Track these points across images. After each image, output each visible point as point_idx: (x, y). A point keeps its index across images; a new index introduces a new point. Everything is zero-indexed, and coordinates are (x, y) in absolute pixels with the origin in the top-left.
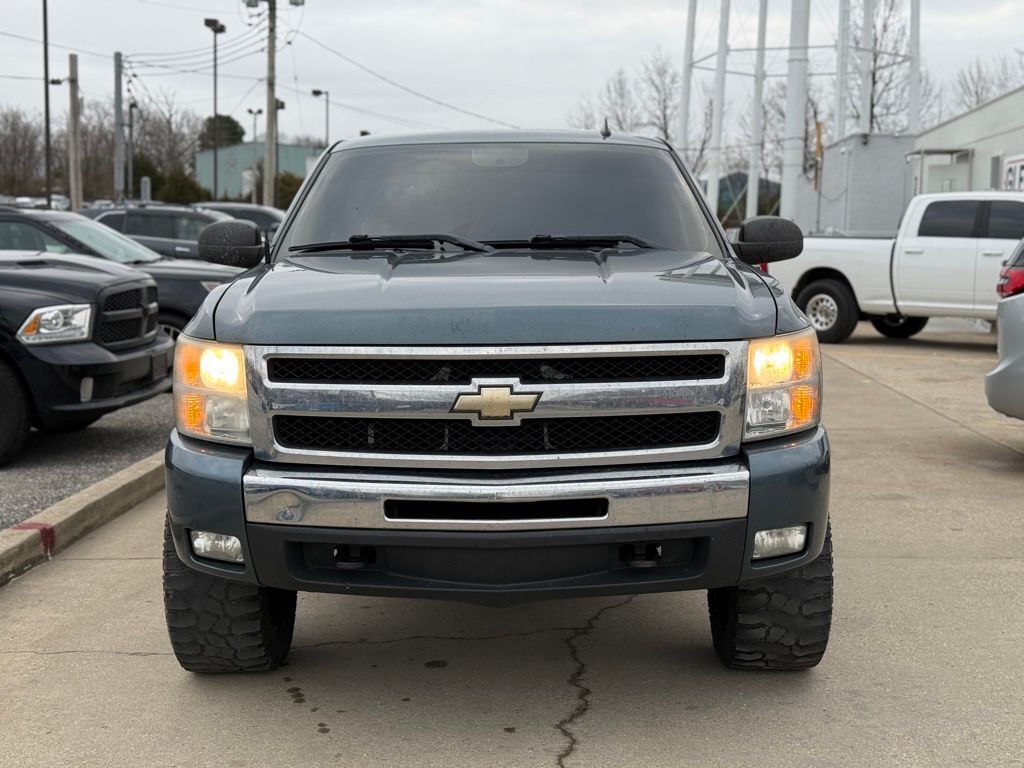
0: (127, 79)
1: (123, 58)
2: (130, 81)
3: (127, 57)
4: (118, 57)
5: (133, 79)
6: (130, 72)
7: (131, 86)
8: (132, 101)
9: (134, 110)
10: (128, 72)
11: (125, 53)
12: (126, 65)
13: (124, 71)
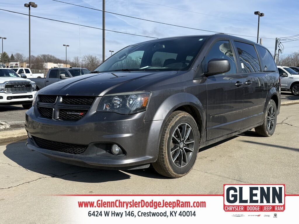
12: (278, 40)
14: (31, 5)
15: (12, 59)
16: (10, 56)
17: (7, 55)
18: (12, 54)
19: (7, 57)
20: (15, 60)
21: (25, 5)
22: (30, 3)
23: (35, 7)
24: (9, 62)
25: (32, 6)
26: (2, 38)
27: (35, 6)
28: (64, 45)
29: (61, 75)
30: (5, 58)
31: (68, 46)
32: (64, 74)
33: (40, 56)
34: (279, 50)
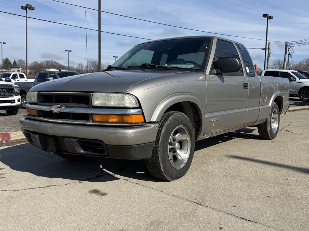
2: (289, 48)
4: (286, 42)
6: (289, 46)
11: (289, 42)
13: (287, 46)
14: (28, 7)
15: (15, 65)
16: (12, 62)
17: (10, 61)
18: (15, 61)
19: (10, 63)
20: (18, 66)
21: (22, 8)
22: (27, 5)
23: (33, 10)
24: (11, 68)
25: (29, 9)
26: (2, 43)
27: (32, 8)
28: (66, 50)
29: (49, 78)
30: (7, 64)
31: (70, 51)
32: (52, 78)
33: (43, 62)
34: (289, 54)
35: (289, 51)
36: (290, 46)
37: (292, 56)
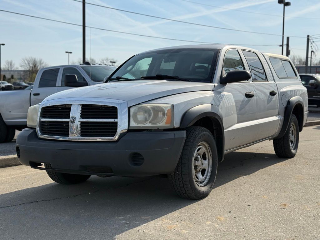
0: (311, 43)
1: (310, 37)
2: (312, 44)
3: (311, 36)
4: (308, 36)
5: (313, 43)
6: (312, 41)
7: (312, 45)
8: (312, 50)
9: (312, 53)
10: (311, 41)
11: (310, 35)
12: (311, 39)
13: (310, 41)
31: (71, 53)
34: (312, 51)
35: (311, 47)
36: (314, 40)
37: (316, 53)
